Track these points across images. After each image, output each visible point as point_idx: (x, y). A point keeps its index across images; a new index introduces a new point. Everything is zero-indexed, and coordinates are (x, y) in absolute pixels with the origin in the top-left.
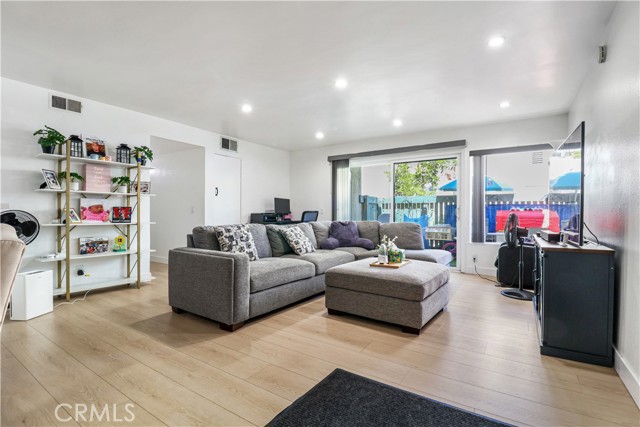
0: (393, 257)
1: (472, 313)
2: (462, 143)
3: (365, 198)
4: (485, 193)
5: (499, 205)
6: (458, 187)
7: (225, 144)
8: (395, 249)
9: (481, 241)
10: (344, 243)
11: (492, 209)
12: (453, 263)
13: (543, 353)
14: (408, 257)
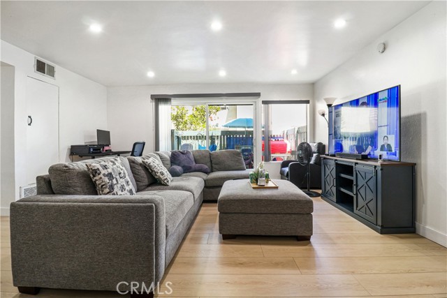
2: (258, 95)
7: (41, 67)
10: (187, 170)
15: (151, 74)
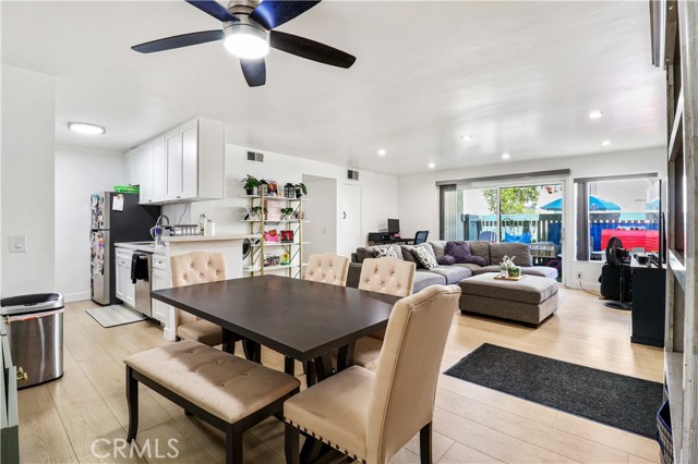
0: (512, 272)
1: (579, 317)
2: (566, 172)
3: (467, 217)
4: (589, 212)
5: (605, 224)
6: (562, 206)
7: (351, 175)
8: (513, 266)
9: (586, 259)
10: (460, 260)
11: (597, 228)
12: (559, 278)
13: (632, 341)
14: (524, 273)
15: (432, 166)
